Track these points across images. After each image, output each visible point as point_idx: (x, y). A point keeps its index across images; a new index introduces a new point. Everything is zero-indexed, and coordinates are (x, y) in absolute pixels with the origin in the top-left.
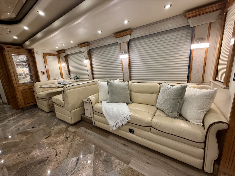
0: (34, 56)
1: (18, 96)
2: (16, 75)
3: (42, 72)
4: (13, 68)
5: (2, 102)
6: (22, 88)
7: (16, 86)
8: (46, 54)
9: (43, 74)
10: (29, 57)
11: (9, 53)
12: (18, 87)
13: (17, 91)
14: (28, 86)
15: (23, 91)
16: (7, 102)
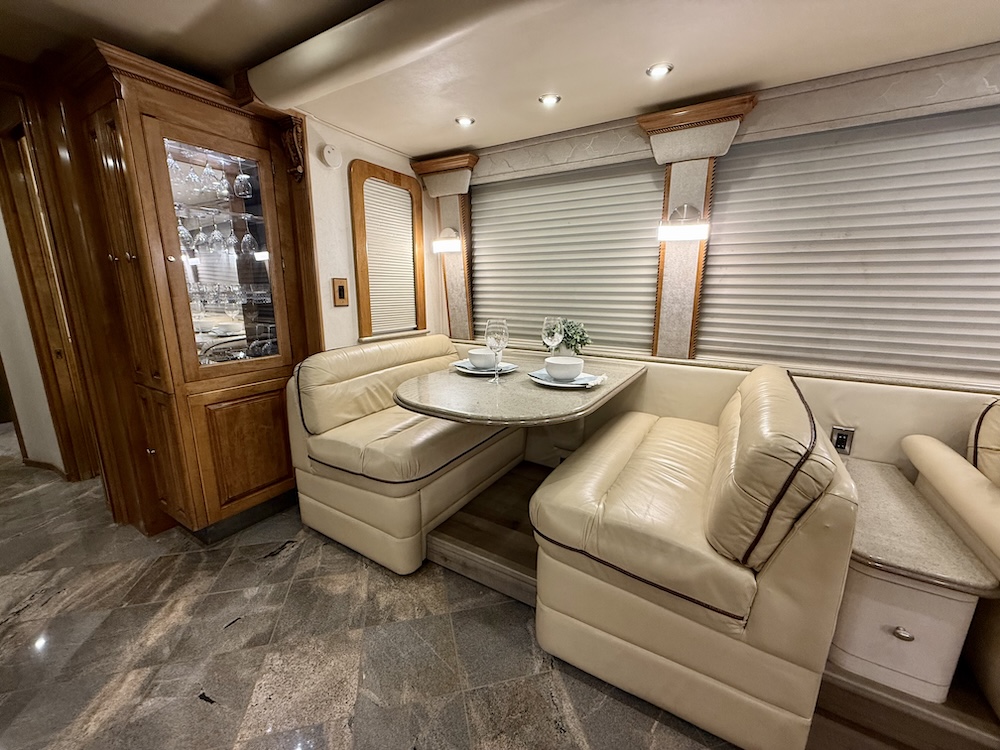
0: (304, 169)
1: (186, 447)
2: (179, 300)
3: (337, 289)
4: (169, 241)
5: (19, 456)
6: (211, 392)
7: (178, 377)
8: (366, 166)
9: (339, 301)
10: (262, 173)
11: (149, 123)
12: (191, 386)
13: (182, 415)
14: (244, 377)
15: (218, 413)
16: (59, 463)
